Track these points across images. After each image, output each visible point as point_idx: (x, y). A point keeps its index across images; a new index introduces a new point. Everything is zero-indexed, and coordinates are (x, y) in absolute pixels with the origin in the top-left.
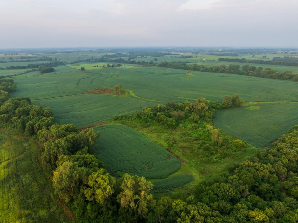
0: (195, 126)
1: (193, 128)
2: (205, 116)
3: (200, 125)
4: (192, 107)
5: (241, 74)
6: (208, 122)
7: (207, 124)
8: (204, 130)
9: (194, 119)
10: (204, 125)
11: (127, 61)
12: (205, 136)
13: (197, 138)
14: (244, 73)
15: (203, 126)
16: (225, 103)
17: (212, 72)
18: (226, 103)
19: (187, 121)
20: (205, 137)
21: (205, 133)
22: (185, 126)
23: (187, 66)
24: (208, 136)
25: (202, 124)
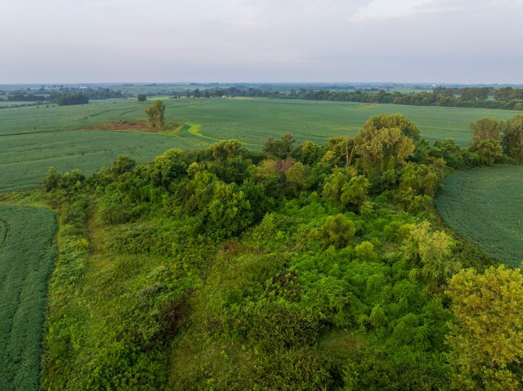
0: (339, 228)
1: (327, 235)
2: (398, 183)
3: (370, 225)
4: (350, 151)
5: (494, 108)
6: (414, 212)
7: (406, 220)
8: (389, 255)
9: (340, 193)
10: (394, 222)
11: (244, 92)
12: (393, 299)
13: (335, 311)
14: (503, 105)
15: (387, 227)
16: (479, 146)
17: (421, 104)
18: (483, 146)
19: (313, 203)
20: (394, 307)
21: (391, 278)
22: (289, 225)
23: (365, 95)
24: (414, 304)
25: (380, 220)
